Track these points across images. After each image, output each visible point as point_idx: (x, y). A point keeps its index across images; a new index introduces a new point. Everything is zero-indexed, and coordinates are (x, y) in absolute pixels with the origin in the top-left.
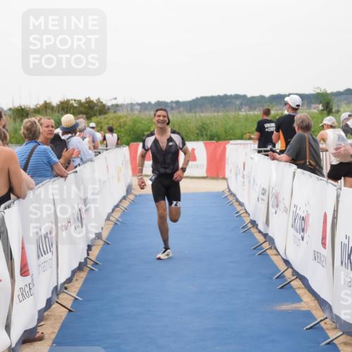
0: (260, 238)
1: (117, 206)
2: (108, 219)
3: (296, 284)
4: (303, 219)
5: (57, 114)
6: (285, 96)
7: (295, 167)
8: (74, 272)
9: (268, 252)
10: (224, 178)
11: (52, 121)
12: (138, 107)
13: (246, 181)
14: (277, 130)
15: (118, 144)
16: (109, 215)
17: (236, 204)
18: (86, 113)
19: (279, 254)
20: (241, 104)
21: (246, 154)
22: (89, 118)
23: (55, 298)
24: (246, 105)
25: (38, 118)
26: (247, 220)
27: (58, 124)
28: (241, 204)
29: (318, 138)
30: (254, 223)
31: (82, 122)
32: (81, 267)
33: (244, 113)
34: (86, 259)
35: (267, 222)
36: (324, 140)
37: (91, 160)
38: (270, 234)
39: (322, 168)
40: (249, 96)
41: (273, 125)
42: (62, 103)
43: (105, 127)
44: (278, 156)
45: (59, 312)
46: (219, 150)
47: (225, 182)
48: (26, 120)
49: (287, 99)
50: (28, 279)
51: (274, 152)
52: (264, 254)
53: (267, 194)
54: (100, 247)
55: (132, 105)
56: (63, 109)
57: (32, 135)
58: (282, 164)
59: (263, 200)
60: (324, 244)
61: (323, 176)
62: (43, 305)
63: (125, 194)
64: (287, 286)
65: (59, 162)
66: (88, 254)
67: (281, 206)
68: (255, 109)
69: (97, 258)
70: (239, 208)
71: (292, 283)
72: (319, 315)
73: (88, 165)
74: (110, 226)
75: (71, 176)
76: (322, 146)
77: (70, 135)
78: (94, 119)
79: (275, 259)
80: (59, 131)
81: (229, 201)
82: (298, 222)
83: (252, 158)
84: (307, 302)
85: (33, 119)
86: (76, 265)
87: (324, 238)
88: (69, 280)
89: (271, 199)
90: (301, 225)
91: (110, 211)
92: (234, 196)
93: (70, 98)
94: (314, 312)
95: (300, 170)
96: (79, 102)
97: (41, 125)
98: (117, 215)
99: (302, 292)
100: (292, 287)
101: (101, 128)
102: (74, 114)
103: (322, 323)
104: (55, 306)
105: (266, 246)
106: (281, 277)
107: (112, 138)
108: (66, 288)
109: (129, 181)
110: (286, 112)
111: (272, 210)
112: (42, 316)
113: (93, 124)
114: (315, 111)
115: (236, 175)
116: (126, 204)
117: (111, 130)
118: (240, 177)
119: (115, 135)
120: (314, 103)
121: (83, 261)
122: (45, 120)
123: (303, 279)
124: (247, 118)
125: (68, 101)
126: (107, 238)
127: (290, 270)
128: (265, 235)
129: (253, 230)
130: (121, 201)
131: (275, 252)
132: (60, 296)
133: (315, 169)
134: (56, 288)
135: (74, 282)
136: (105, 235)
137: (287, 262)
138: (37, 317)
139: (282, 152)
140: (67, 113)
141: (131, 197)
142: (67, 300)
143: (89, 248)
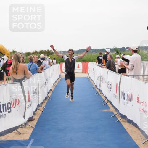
0: (98, 90)
1: (56, 81)
2: (53, 85)
3: (109, 104)
4: (110, 85)
5: (39, 54)
6: (105, 49)
7: (108, 70)
8: (43, 100)
9: (101, 94)
10: (87, 73)
11: (37, 57)
12: (62, 52)
13: (94, 74)
14: (103, 59)
15: (57, 63)
16: (54, 84)
17: (91, 80)
18: (47, 54)
19: (103, 95)
20: (92, 52)
21: (94, 66)
22: (48, 56)
23: (38, 108)
24: (94, 52)
25: (33, 55)
26: (94, 85)
27: (39, 57)
28: (92, 81)
29: (115, 61)
30: (96, 86)
31: (46, 57)
32: (46, 99)
33: (93, 54)
34: (47, 97)
35: (100, 86)
36: (117, 62)
37: (49, 68)
38: (101, 89)
39: (116, 70)
40: (95, 49)
41: (102, 57)
42: (40, 51)
43: (53, 58)
44: (103, 66)
45: (39, 112)
46: (86, 65)
47: (88, 74)
48: (29, 56)
49: (106, 50)
50: (30, 103)
51: (102, 65)
52: (99, 95)
53: (100, 78)
54: (51, 93)
55: (61, 52)
56: (41, 53)
57: (31, 60)
58: (104, 69)
59: (99, 79)
60: (117, 92)
61: (116, 72)
62: (34, 110)
63: (58, 77)
64: (106, 104)
65: (39, 68)
66: (48, 95)
67: (104, 81)
68: (96, 53)
69: (50, 96)
70: (92, 82)
71: (107, 104)
72: (115, 113)
73: (48, 69)
74: (54, 87)
75: (43, 72)
76: (116, 63)
77: (43, 60)
78: (50, 56)
79: (102, 96)
80: (39, 59)
81: (89, 79)
82: (109, 86)
83: (96, 67)
84: (112, 109)
85: (31, 56)
86: (44, 98)
87: (117, 90)
88: (42, 103)
89: (101, 79)
90: (110, 86)
91: (54, 82)
92: (90, 78)
93: (43, 50)
94: (114, 112)
95: (110, 71)
96: (45, 51)
97: (34, 57)
98: (56, 84)
99: (110, 106)
100: (107, 105)
101: (52, 58)
102: (44, 54)
103: (116, 115)
104: (38, 110)
105: (100, 93)
106: (104, 102)
107: (55, 61)
108: (41, 105)
109: (60, 74)
110: (106, 54)
111: (101, 82)
112: (34, 113)
113: (49, 57)
114: (114, 53)
115: (91, 72)
116: (59, 81)
117: (54, 59)
118: (92, 73)
119: (56, 60)
120: (114, 51)
121: (46, 97)
122: (35, 56)
123: (110, 102)
124: (94, 56)
125: (42, 50)
126: (54, 90)
127: (107, 100)
128: (99, 90)
129: (96, 88)
130: (57, 80)
131: (102, 94)
132: (40, 107)
133: (114, 70)
134: (38, 105)
135: (44, 103)
136: (53, 90)
137: (106, 97)
138: (33, 114)
139: (104, 65)
140: (42, 54)
141: (61, 78)
142: (42, 108)
143: (48, 93)
